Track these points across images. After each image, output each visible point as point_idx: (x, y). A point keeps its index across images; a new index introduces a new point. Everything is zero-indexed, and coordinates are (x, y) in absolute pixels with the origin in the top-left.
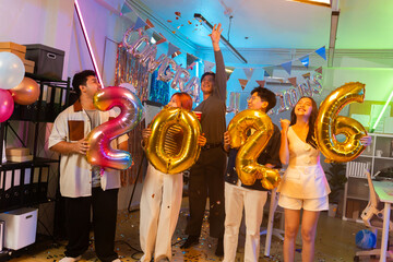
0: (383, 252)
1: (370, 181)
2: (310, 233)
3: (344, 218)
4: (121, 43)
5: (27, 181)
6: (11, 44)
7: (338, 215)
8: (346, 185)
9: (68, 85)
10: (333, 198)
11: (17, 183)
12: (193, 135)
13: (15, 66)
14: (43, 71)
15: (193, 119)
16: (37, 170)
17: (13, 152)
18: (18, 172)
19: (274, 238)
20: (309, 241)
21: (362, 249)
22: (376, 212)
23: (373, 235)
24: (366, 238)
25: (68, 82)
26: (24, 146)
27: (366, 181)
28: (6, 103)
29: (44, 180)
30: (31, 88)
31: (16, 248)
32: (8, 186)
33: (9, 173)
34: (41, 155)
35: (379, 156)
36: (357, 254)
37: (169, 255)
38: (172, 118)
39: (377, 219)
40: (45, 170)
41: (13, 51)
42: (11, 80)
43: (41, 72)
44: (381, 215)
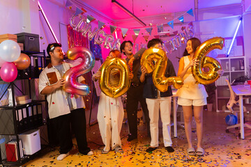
0: (242, 125)
1: (230, 86)
2: (200, 118)
3: (218, 111)
4: (69, 25)
5: (30, 114)
6: (8, 35)
7: (214, 110)
8: (216, 91)
9: (44, 55)
10: (209, 100)
11: (25, 116)
12: (126, 73)
13: (15, 47)
14: (29, 48)
15: (124, 63)
16: (35, 107)
17: (20, 98)
18: (24, 110)
19: (178, 127)
20: (200, 122)
21: (229, 125)
22: (235, 102)
23: (235, 117)
24: (231, 119)
25: (44, 53)
26: (24, 95)
27: (227, 86)
28: (13, 70)
29: (40, 112)
30: (25, 59)
31: (31, 154)
32: (20, 119)
33: (20, 111)
34: (35, 99)
35: (233, 71)
36: (227, 128)
37: (120, 144)
38: (112, 64)
39: (236, 106)
40: (39, 106)
41: (10, 39)
42: (13, 56)
43: (28, 49)
44: (238, 103)
